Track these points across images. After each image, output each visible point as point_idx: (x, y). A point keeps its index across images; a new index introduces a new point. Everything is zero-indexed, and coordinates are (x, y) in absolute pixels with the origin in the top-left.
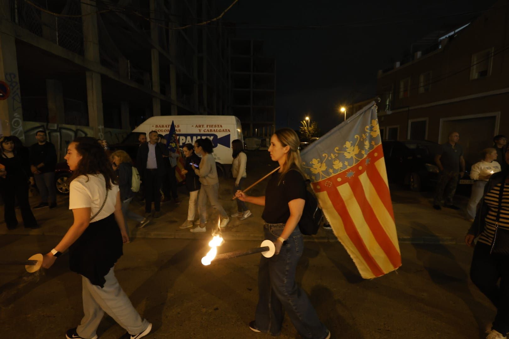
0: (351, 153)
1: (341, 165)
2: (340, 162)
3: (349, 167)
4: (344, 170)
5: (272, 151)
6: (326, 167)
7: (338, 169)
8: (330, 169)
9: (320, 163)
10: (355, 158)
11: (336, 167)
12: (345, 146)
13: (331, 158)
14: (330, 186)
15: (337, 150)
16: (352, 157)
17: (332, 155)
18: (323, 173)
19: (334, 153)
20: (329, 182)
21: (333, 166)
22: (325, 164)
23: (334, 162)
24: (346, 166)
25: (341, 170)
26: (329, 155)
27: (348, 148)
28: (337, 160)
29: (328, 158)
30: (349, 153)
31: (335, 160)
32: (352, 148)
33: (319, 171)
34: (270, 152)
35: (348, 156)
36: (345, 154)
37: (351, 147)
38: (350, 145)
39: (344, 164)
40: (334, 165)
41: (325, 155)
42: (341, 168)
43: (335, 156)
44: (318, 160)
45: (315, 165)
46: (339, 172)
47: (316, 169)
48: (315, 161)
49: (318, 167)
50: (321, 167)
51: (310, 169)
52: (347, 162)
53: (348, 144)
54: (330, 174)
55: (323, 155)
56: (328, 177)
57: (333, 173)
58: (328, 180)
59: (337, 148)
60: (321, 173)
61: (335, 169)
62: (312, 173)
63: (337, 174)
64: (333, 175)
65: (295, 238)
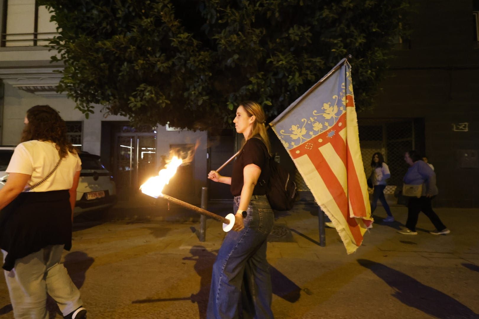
0: (331, 114)
1: (321, 126)
2: (319, 123)
3: (329, 128)
4: (324, 131)
5: (237, 122)
6: (307, 131)
7: (318, 130)
8: (310, 132)
9: (300, 129)
10: (335, 117)
11: (316, 129)
12: (323, 108)
13: (311, 121)
14: (311, 148)
15: (315, 113)
16: (332, 117)
17: (311, 119)
18: (303, 137)
19: (313, 116)
20: (310, 144)
21: (313, 128)
22: (304, 128)
23: (314, 124)
24: (327, 127)
25: (321, 131)
26: (308, 119)
27: (326, 110)
28: (316, 122)
29: (307, 122)
30: (329, 114)
31: (314, 122)
32: (331, 108)
33: (299, 136)
34: (235, 124)
35: (328, 117)
36: (323, 116)
38: (328, 106)
39: (324, 125)
41: (304, 120)
42: (321, 129)
43: (314, 119)
44: (297, 126)
45: (294, 131)
46: (319, 134)
47: (296, 135)
48: (294, 128)
49: (298, 132)
50: (300, 132)
51: (290, 135)
52: (327, 122)
53: (326, 106)
54: (311, 136)
55: (303, 120)
56: (309, 140)
57: (314, 134)
58: (309, 142)
59: (316, 111)
60: (301, 137)
61: (315, 131)
62: (292, 139)
63: (318, 136)
64: (313, 136)
65: (261, 211)
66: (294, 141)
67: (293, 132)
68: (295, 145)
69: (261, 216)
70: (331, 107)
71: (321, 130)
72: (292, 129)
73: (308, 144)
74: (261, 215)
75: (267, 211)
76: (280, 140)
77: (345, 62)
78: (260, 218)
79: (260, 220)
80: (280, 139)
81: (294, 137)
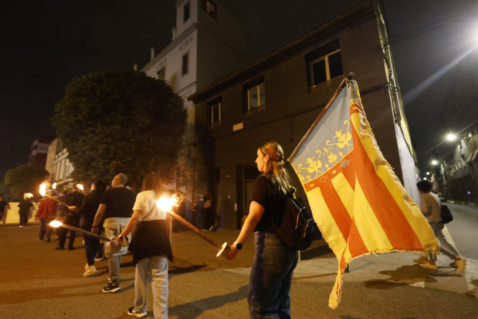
0: (344, 142)
1: (335, 157)
3: (343, 157)
4: (339, 162)
6: (322, 163)
7: (334, 162)
8: (326, 165)
9: (315, 161)
10: (349, 145)
11: (331, 161)
12: (336, 137)
13: (325, 153)
14: (325, 181)
16: (346, 146)
17: (325, 150)
18: (319, 170)
19: (327, 147)
22: (320, 161)
23: (329, 156)
24: (341, 157)
25: (336, 163)
26: (322, 150)
27: (339, 138)
28: (331, 154)
29: (322, 154)
30: (342, 142)
31: (329, 154)
33: (315, 170)
35: (341, 146)
36: (337, 145)
37: (343, 136)
39: (338, 156)
40: (329, 159)
41: (319, 152)
43: (328, 150)
44: (313, 159)
45: (310, 164)
46: (334, 165)
47: (313, 168)
48: (309, 160)
49: (314, 165)
50: (316, 165)
51: (307, 169)
52: (341, 152)
53: (338, 134)
54: (326, 169)
55: (317, 152)
56: (324, 173)
57: (329, 167)
58: (323, 175)
59: (328, 141)
60: (317, 170)
61: (330, 163)
62: (309, 173)
63: (333, 168)
64: (329, 169)
65: (270, 249)
66: (310, 174)
67: (309, 166)
68: (310, 178)
69: (270, 254)
70: (343, 135)
71: (336, 161)
72: (308, 162)
73: (323, 177)
74: (270, 252)
75: (277, 248)
76: (297, 175)
77: (346, 82)
78: (270, 256)
79: (270, 257)
80: (297, 173)
81: (310, 170)
